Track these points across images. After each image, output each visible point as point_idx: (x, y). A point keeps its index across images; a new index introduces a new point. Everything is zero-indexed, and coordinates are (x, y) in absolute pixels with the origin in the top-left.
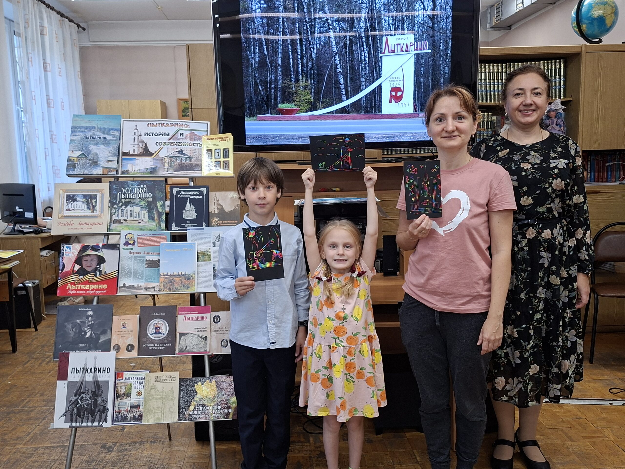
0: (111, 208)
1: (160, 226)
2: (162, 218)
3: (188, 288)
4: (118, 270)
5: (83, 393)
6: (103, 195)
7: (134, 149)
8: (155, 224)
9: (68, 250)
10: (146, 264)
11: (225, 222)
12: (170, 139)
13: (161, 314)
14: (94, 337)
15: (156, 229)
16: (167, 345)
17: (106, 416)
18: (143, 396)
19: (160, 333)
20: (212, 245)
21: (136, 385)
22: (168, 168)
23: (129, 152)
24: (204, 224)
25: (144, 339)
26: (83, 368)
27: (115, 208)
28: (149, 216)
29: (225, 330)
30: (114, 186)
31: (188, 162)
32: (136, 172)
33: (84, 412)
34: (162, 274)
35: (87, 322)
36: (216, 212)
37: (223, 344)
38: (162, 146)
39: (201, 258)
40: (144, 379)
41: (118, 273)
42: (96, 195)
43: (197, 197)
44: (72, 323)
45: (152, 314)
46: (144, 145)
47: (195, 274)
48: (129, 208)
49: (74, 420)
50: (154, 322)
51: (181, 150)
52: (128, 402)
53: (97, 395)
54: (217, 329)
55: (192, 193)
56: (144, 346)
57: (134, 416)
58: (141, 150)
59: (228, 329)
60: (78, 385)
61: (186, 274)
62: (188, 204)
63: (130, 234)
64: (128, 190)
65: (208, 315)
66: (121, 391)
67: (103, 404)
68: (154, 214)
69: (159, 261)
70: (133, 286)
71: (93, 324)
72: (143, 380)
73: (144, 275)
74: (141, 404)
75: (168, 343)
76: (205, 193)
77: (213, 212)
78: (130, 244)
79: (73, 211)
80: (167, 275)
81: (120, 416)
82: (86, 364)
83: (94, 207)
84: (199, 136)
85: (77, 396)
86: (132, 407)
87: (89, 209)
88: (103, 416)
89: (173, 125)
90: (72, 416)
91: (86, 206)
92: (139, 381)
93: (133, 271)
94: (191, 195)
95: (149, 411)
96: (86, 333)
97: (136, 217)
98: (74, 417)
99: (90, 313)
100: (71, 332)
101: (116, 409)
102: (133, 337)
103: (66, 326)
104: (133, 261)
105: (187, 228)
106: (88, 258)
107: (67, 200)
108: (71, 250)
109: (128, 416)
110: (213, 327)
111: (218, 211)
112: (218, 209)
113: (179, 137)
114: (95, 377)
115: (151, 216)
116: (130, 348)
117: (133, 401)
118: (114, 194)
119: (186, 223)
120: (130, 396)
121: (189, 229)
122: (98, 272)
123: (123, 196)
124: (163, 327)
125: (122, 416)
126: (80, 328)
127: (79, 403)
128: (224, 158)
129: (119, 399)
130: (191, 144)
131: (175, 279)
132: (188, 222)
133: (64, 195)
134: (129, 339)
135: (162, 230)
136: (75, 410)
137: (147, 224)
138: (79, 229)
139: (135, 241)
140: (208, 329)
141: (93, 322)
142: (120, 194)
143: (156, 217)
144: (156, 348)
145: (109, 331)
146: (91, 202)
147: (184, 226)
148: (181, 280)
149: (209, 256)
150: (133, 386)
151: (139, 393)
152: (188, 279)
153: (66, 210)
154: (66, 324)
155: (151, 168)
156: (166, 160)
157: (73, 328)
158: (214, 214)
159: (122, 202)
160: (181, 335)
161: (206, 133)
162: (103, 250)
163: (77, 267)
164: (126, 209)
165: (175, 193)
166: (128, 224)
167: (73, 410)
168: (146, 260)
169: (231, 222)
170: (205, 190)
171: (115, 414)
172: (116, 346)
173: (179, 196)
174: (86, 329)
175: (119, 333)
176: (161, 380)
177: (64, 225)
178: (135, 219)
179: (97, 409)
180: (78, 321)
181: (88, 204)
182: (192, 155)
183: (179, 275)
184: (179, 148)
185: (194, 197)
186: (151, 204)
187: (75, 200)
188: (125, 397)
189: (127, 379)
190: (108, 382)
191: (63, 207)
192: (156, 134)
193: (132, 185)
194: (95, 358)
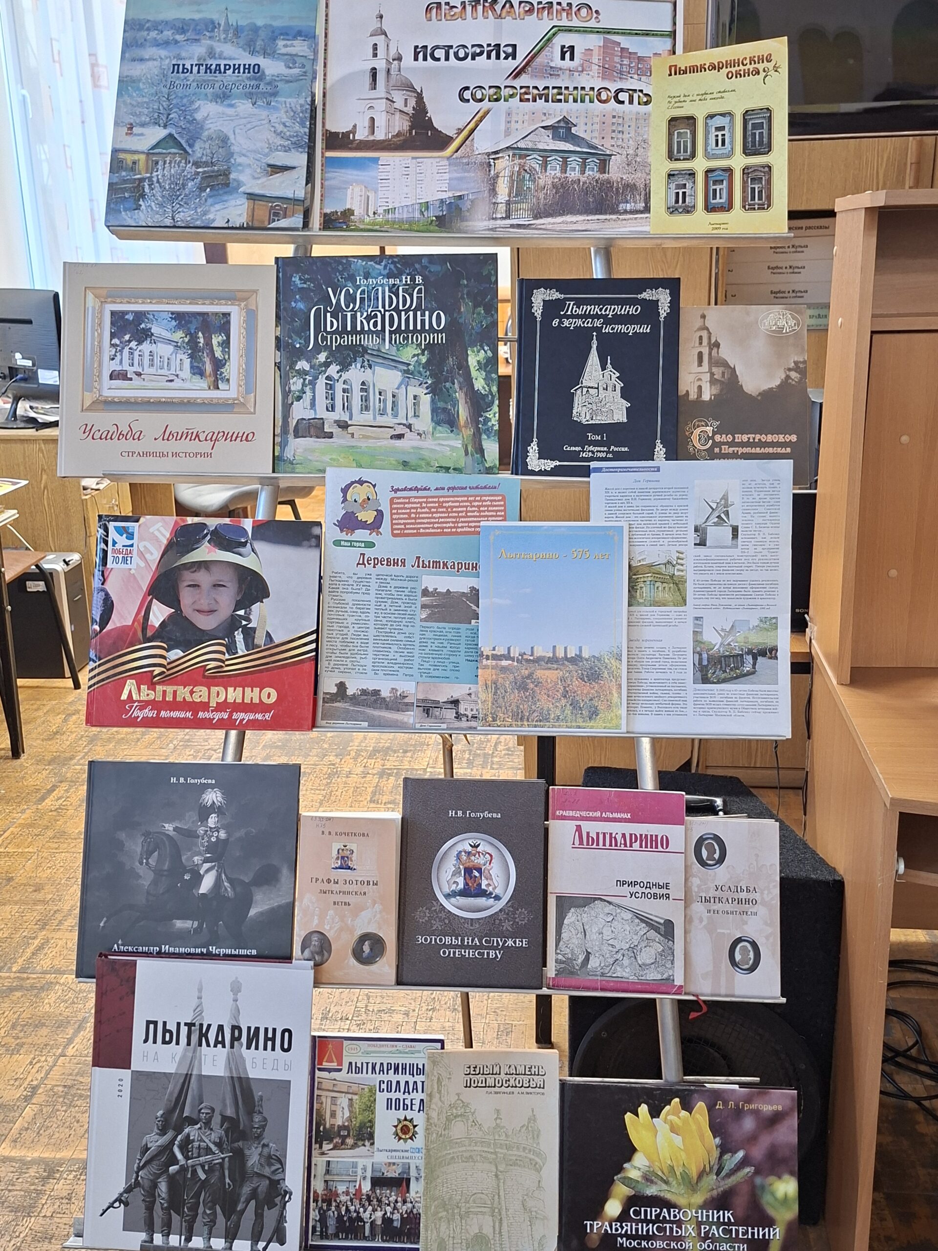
0: (284, 370)
1: (481, 451)
2: (487, 420)
3: (594, 713)
4: (317, 631)
5: (192, 1122)
6: (251, 317)
7: (372, 120)
8: (458, 444)
9: (122, 540)
10: (424, 606)
11: (745, 438)
12: (517, 73)
13: (487, 814)
14: (230, 893)
15: (461, 464)
16: (510, 942)
17: (282, 1219)
18: (420, 1141)
19: (483, 894)
20: (692, 537)
21: (394, 1096)
22: (508, 203)
23: (354, 131)
24: (660, 450)
25: (421, 915)
26: (190, 1025)
27: (302, 373)
28: (434, 411)
29: (747, 901)
30: (296, 279)
31: (592, 173)
32: (379, 219)
33: (197, 1195)
34: (487, 651)
35: (201, 831)
36: (706, 397)
37: (738, 957)
38: (486, 105)
39: (645, 591)
40: (421, 1071)
41: (317, 641)
42: (227, 315)
43: (632, 329)
44: (147, 834)
45: (451, 813)
46: (412, 102)
47: (619, 658)
48: (355, 374)
49: (158, 1222)
50: (460, 847)
51: (565, 119)
52: (361, 1162)
53: (243, 1136)
54: (712, 893)
55: (610, 311)
56: (421, 940)
57: (387, 1221)
58: (401, 124)
59: (757, 896)
60: (173, 1088)
61: (586, 654)
62: (594, 358)
63: (361, 482)
64: (350, 298)
65: (675, 833)
66: (333, 1115)
67: (267, 1171)
68: (455, 403)
69: (474, 595)
70: (376, 692)
71: (226, 841)
72: (419, 1079)
73: (416, 653)
74: (413, 1173)
75: (513, 936)
76: (664, 310)
77: (693, 396)
78: (363, 525)
79: (137, 381)
80: (507, 657)
81: (332, 1213)
82: (199, 1010)
83: (218, 365)
84: (640, 59)
85: (170, 1134)
86: (378, 1182)
87: (201, 373)
88: (270, 1216)
89: (530, 11)
90: (150, 1208)
91: (187, 362)
92: (402, 1078)
93: (372, 632)
94: (607, 321)
95: (444, 1205)
96: (198, 878)
97: (383, 413)
98: (158, 1214)
99: (213, 797)
100: (141, 870)
101: (318, 1186)
102: (378, 907)
103: (120, 845)
104: (373, 592)
105: (593, 464)
106: (202, 577)
107: (113, 335)
108: (135, 541)
109: (366, 1216)
110: (695, 882)
111: (716, 390)
112: (713, 381)
113: (557, 62)
114: (234, 1062)
115: (445, 410)
116: (366, 948)
117: (381, 1158)
118: (295, 313)
119: (584, 442)
120: (371, 1137)
121: (598, 470)
122: (239, 637)
123: (331, 323)
124: (495, 870)
125: (340, 1217)
126: (176, 855)
127: (175, 1161)
128: (747, 152)
129: (326, 1147)
130: (604, 96)
131: (540, 673)
132: (591, 436)
133: (101, 312)
134: (365, 915)
135: (489, 471)
136: (163, 1187)
137: (428, 443)
138: (163, 455)
139: (380, 514)
140: (677, 891)
141: (223, 835)
142: (318, 313)
143: (463, 412)
144: (469, 954)
145: (285, 872)
146: (209, 343)
147: (575, 456)
148: (563, 679)
149: (678, 583)
150: (381, 1098)
151: (405, 1130)
152: (593, 675)
153: (112, 377)
154: (122, 835)
155: (442, 201)
156: (505, 165)
157: (149, 854)
158: (698, 402)
159: (328, 348)
160: (565, 903)
161: (668, 42)
162: (259, 546)
163: (159, 613)
164: (345, 376)
165: (538, 310)
166: (353, 442)
167: (155, 1185)
168: (425, 592)
169: (769, 438)
170: (663, 297)
171: (312, 1205)
172: (315, 938)
173: (555, 323)
174: (197, 859)
175: (326, 887)
176: (490, 1081)
177: (107, 437)
178: (381, 420)
179: (246, 1190)
180: (169, 827)
181: (194, 351)
182: (608, 143)
183: (553, 660)
184: (556, 112)
185: (620, 328)
186: (443, 360)
187: (144, 335)
188: (350, 1141)
189: (359, 1070)
190: (285, 1086)
191: (100, 364)
192: (461, 54)
193: (367, 276)
194: (236, 988)
